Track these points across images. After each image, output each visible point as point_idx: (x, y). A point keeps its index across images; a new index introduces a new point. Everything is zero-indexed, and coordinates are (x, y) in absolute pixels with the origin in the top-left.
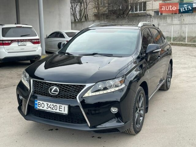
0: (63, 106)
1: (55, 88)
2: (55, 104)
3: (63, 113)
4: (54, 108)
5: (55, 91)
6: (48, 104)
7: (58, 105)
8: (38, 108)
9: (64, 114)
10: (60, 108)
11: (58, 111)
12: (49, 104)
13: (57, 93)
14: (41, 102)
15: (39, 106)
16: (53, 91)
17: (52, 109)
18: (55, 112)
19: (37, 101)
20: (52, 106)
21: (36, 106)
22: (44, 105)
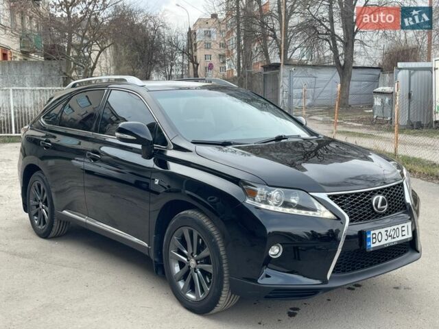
0: (405, 225)
1: (381, 197)
2: (395, 227)
3: (407, 239)
4: (395, 236)
5: (383, 203)
6: (387, 231)
7: (400, 226)
8: (373, 246)
9: (409, 240)
10: (402, 231)
11: (401, 238)
12: (389, 229)
13: (386, 207)
14: (377, 232)
15: (374, 241)
17: (394, 238)
18: (398, 241)
19: (370, 233)
20: (392, 233)
21: (368, 244)
22: (382, 236)
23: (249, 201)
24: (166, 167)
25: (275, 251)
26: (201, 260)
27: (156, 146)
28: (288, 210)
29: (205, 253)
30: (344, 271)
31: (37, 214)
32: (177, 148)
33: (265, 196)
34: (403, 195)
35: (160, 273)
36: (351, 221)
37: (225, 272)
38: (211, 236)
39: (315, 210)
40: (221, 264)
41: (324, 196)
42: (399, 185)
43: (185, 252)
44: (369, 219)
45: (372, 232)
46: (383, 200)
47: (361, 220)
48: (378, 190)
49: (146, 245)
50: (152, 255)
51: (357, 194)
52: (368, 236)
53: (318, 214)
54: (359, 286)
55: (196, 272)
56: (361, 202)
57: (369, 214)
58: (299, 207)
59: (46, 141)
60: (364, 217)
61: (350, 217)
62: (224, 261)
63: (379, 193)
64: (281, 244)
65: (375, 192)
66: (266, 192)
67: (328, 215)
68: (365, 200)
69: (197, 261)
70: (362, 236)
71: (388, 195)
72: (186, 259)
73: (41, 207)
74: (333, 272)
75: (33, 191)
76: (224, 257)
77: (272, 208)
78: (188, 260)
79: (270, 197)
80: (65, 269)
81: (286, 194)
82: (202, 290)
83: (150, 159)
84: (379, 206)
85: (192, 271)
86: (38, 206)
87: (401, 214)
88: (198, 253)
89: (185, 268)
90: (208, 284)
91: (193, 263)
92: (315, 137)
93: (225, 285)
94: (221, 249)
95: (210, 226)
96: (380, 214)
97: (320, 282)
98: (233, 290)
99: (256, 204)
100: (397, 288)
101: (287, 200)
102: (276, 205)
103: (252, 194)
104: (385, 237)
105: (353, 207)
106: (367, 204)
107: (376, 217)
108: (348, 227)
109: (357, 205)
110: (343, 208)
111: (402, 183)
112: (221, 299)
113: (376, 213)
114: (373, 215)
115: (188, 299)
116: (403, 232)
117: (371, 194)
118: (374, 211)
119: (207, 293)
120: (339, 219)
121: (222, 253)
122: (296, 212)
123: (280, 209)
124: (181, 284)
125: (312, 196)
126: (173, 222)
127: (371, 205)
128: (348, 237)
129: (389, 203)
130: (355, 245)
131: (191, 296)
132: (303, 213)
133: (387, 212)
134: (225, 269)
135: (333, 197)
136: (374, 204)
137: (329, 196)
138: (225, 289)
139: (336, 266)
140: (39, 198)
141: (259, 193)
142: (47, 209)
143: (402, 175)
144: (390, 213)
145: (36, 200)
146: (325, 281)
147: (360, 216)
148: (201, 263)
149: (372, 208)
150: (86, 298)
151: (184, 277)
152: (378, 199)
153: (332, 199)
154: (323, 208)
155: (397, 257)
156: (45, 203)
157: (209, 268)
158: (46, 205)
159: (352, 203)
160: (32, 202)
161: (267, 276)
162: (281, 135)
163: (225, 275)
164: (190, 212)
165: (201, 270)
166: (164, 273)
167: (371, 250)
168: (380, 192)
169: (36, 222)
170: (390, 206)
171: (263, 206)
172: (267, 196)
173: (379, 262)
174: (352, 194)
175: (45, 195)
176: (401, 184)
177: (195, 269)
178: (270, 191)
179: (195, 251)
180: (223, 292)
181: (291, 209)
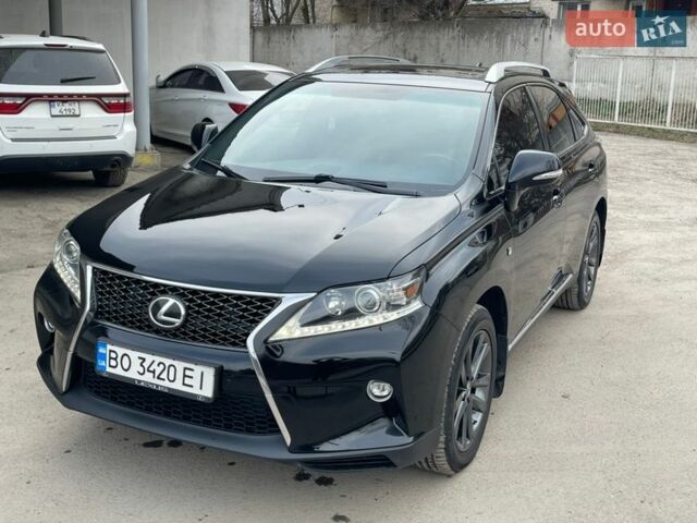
0: (198, 369)
1: (171, 301)
2: (168, 362)
3: (196, 395)
4: (164, 376)
5: (173, 313)
6: (144, 360)
7: (180, 365)
8: (109, 370)
9: (200, 399)
10: (185, 376)
11: (178, 386)
12: (149, 358)
13: (178, 322)
14: (120, 351)
16: (166, 314)
18: (169, 389)
19: (104, 345)
20: (156, 368)
21: (101, 363)
22: (130, 363)
45: (110, 348)
52: (101, 351)
84: (161, 313)
104: (136, 367)
116: (188, 379)
167: (104, 375)
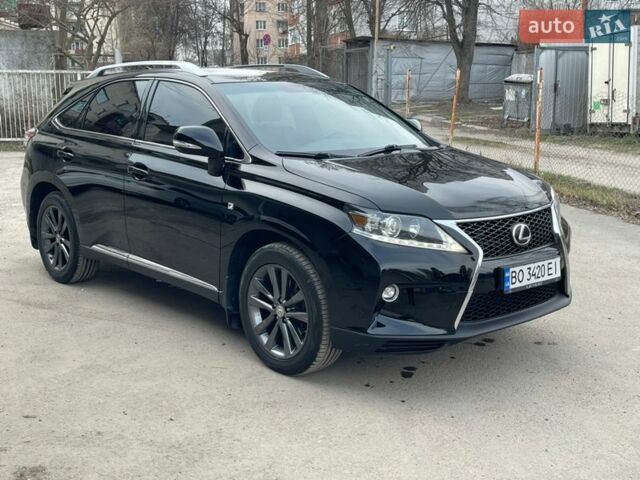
0: (553, 261)
1: (523, 226)
2: (540, 264)
3: (554, 279)
4: (540, 275)
5: (526, 234)
6: (530, 269)
7: (546, 263)
8: (512, 287)
9: (556, 280)
11: (547, 278)
12: (532, 266)
13: (529, 238)
14: (517, 269)
15: (514, 280)
17: (538, 277)
18: (543, 282)
19: (508, 270)
20: (536, 271)
21: (507, 285)
22: (523, 275)
23: (356, 231)
24: (240, 186)
25: (390, 294)
26: (290, 306)
27: (228, 159)
28: (406, 242)
29: (298, 297)
30: (475, 319)
31: (52, 251)
32: (257, 161)
33: (377, 224)
34: (551, 224)
35: (235, 326)
36: (485, 256)
37: (325, 321)
38: (305, 276)
39: (440, 242)
40: (319, 310)
41: (451, 224)
42: (545, 210)
43: (270, 296)
44: (508, 253)
45: (512, 270)
46: (526, 229)
47: (497, 254)
48: (519, 216)
49: (216, 289)
50: (224, 303)
51: (493, 222)
52: (507, 275)
53: (443, 247)
54: (491, 341)
55: (286, 323)
56: (499, 232)
57: (507, 247)
58: (420, 238)
59: (66, 150)
60: (503, 251)
61: (485, 251)
62: (323, 307)
63: (521, 221)
64: (398, 285)
65: (515, 219)
66: (378, 219)
67: (456, 248)
68: (503, 229)
69: (286, 308)
70: (498, 275)
71: (532, 224)
72: (270, 307)
73: (58, 240)
74: (462, 320)
75: (46, 219)
76: (323, 302)
77: (386, 239)
78: (274, 308)
79: (384, 225)
80: (100, 322)
81: (403, 221)
82: (294, 345)
83: (219, 176)
84: (520, 237)
85: (280, 321)
86: (53, 240)
87: (547, 248)
88: (287, 298)
89: (270, 318)
90: (302, 337)
91: (280, 310)
92: (435, 148)
93: (324, 338)
94: (319, 292)
95: (304, 263)
96: (521, 247)
97: (445, 332)
98: (335, 343)
99: (366, 234)
100: (539, 343)
101: (405, 229)
102: (391, 236)
103: (361, 222)
104: (527, 276)
105: (488, 238)
106: (505, 234)
107: (517, 251)
108: (481, 263)
109: (494, 235)
110: (475, 240)
111: (550, 208)
112: (319, 355)
113: (516, 246)
114: (513, 249)
115: (274, 356)
116: (550, 270)
117: (511, 222)
118: (514, 243)
119: (299, 348)
120: (470, 253)
121: (321, 297)
122: (416, 244)
123: (397, 241)
124: (264, 339)
125: (437, 224)
126: (253, 258)
127: (511, 235)
128: (481, 276)
129: (533, 233)
130: (490, 286)
131: (279, 353)
132: (425, 245)
133: (530, 245)
134: (324, 317)
135: (462, 226)
136: (514, 234)
137: (458, 224)
138: (323, 342)
139: (465, 313)
140: (55, 229)
141: (369, 220)
142: (69, 243)
143: (550, 198)
144: (534, 247)
145: (50, 232)
146: (452, 331)
147: (497, 249)
148: (292, 311)
149: (512, 240)
150: (138, 357)
151: (269, 330)
152: (520, 227)
153: (462, 228)
154: (450, 240)
155: (541, 302)
156: (66, 235)
157: (302, 316)
158: (67, 238)
159: (486, 234)
160: (46, 234)
161: (380, 325)
162: (391, 144)
163: (325, 325)
164: (276, 246)
165: (292, 319)
166: (240, 325)
167: (511, 292)
168: (521, 219)
169: (52, 261)
170: (533, 237)
171: (375, 237)
172: (380, 224)
173: (519, 309)
174: (487, 221)
175: (65, 224)
176: (548, 210)
177: (283, 318)
178: (384, 218)
179: (284, 295)
180: (322, 347)
181: (410, 241)
